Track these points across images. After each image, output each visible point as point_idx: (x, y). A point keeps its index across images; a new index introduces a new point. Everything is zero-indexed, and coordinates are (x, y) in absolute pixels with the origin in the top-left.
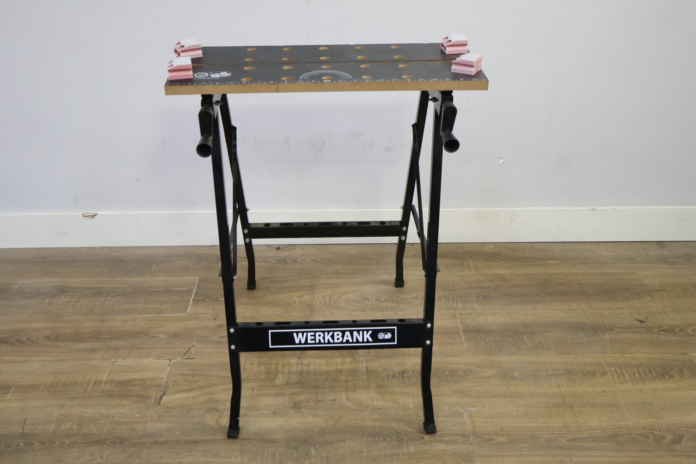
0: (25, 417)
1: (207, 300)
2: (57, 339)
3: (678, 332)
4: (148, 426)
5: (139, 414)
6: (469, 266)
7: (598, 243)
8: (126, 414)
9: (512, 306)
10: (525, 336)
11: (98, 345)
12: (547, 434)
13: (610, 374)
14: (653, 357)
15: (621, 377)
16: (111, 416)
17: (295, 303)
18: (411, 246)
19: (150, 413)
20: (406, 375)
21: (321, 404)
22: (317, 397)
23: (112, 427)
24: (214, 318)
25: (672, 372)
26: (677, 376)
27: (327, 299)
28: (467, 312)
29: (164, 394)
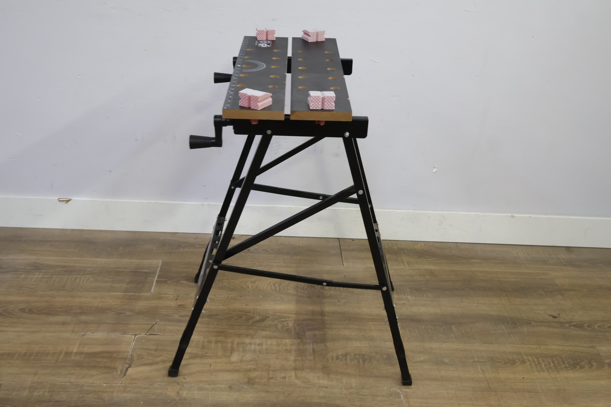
1: (170, 282)
3: (586, 328)
4: (115, 395)
5: (107, 384)
6: (403, 262)
7: (515, 246)
8: (95, 383)
9: (442, 299)
10: (453, 326)
11: (68, 318)
13: (528, 363)
14: (566, 349)
15: (538, 366)
16: (81, 385)
17: (248, 288)
18: (352, 241)
19: (117, 384)
20: (348, 357)
21: (272, 381)
22: (268, 374)
23: (81, 396)
24: (176, 299)
26: (587, 367)
27: (277, 285)
28: (401, 302)
29: (130, 366)
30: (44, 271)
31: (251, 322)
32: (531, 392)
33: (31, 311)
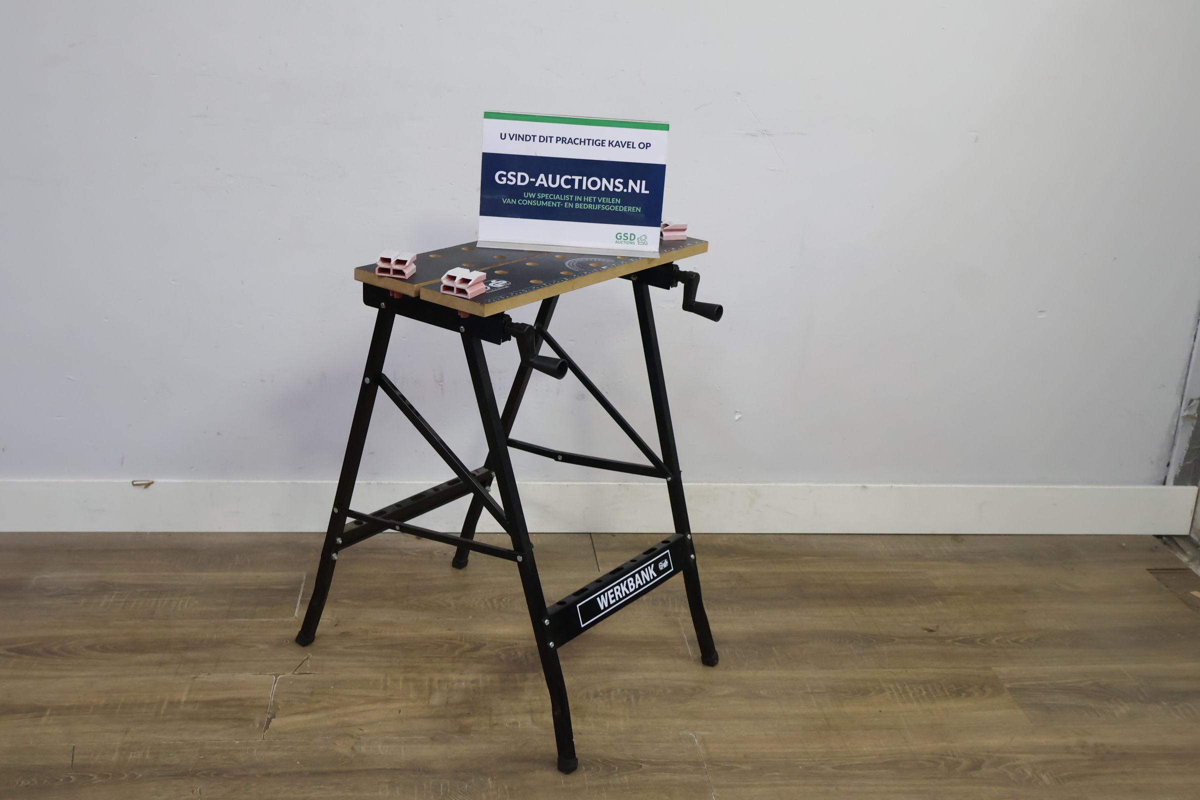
0: (73, 745)
3: (979, 643)
4: (255, 755)
5: (240, 741)
8: (221, 741)
9: (756, 612)
10: (773, 648)
11: (166, 656)
12: (805, 761)
13: (888, 693)
14: (945, 673)
15: (903, 696)
16: (199, 744)
17: (450, 606)
18: (611, 536)
19: (256, 740)
20: (612, 694)
21: (497, 728)
22: (490, 720)
23: (202, 757)
24: (336, 625)
25: (970, 690)
26: (977, 694)
27: (495, 601)
29: (274, 717)
30: (116, 592)
31: (457, 652)
32: (891, 729)
33: (104, 649)
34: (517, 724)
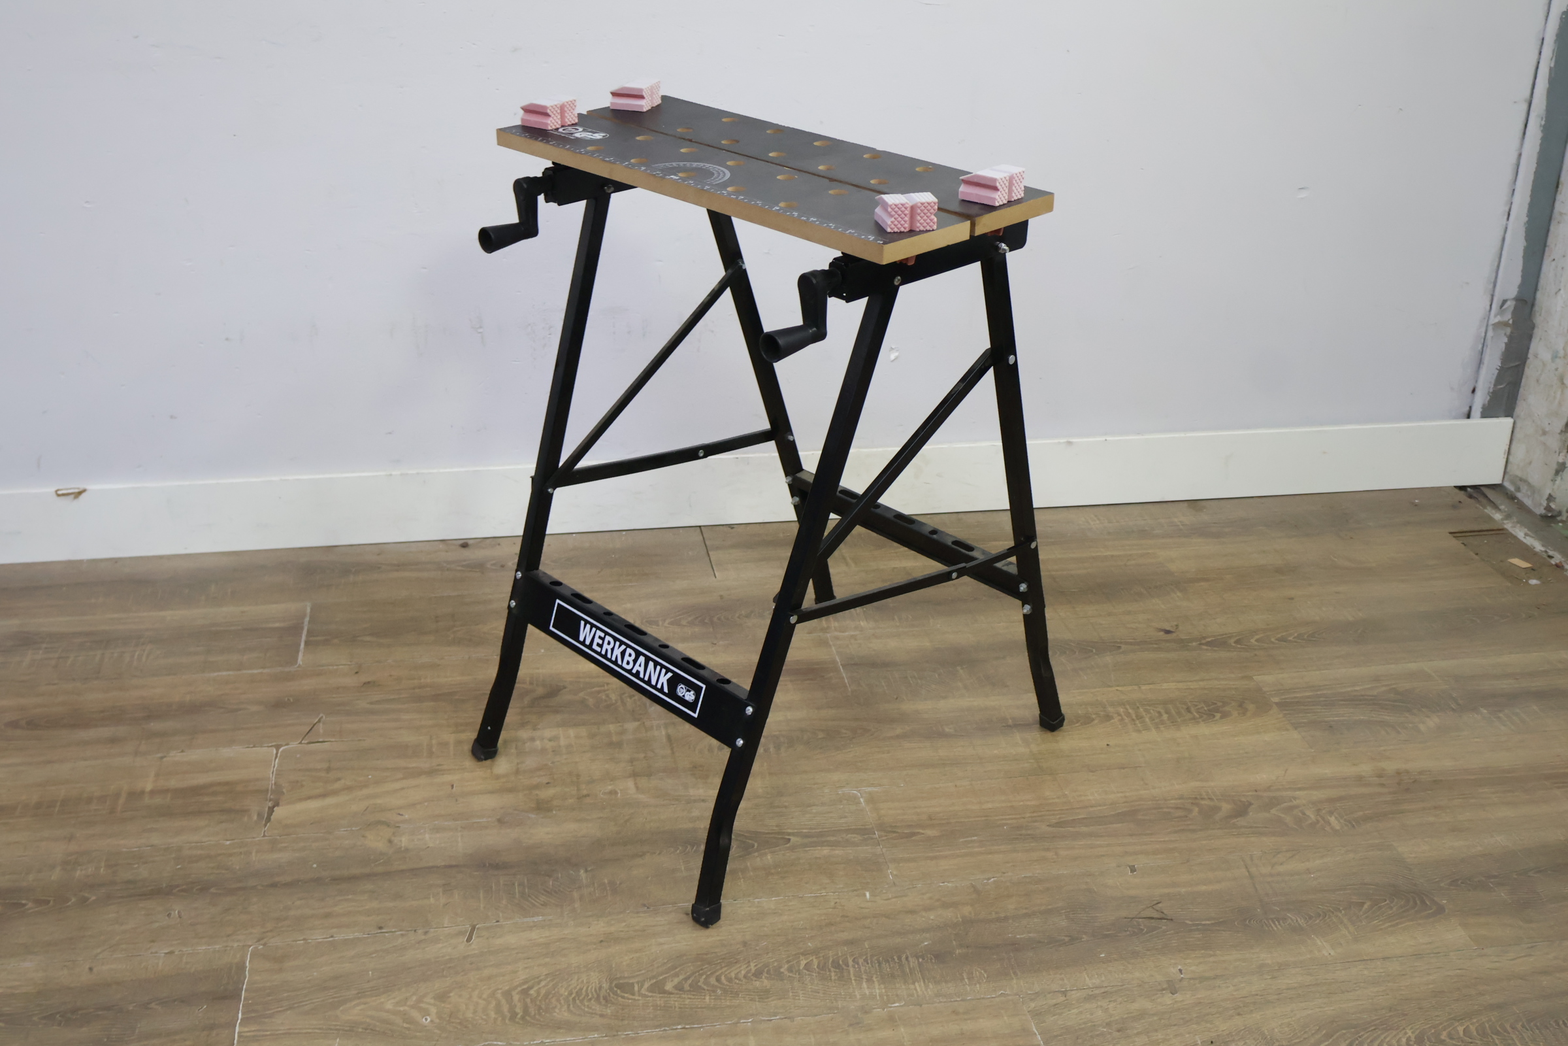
1: (336, 641)
2: (32, 724)
3: (1234, 645)
4: (254, 859)
5: (232, 842)
6: (844, 559)
7: (1081, 508)
8: (205, 842)
9: (932, 621)
10: (958, 668)
11: (121, 730)
12: (1012, 819)
13: (1116, 719)
14: (1191, 687)
15: (1137, 722)
16: (175, 848)
18: (729, 529)
19: (254, 838)
21: (588, 800)
22: (578, 790)
23: (180, 866)
24: (356, 671)
25: (1227, 709)
26: (1235, 714)
28: (847, 633)
29: (277, 804)
31: (528, 700)
32: (1124, 768)
34: (616, 793)
